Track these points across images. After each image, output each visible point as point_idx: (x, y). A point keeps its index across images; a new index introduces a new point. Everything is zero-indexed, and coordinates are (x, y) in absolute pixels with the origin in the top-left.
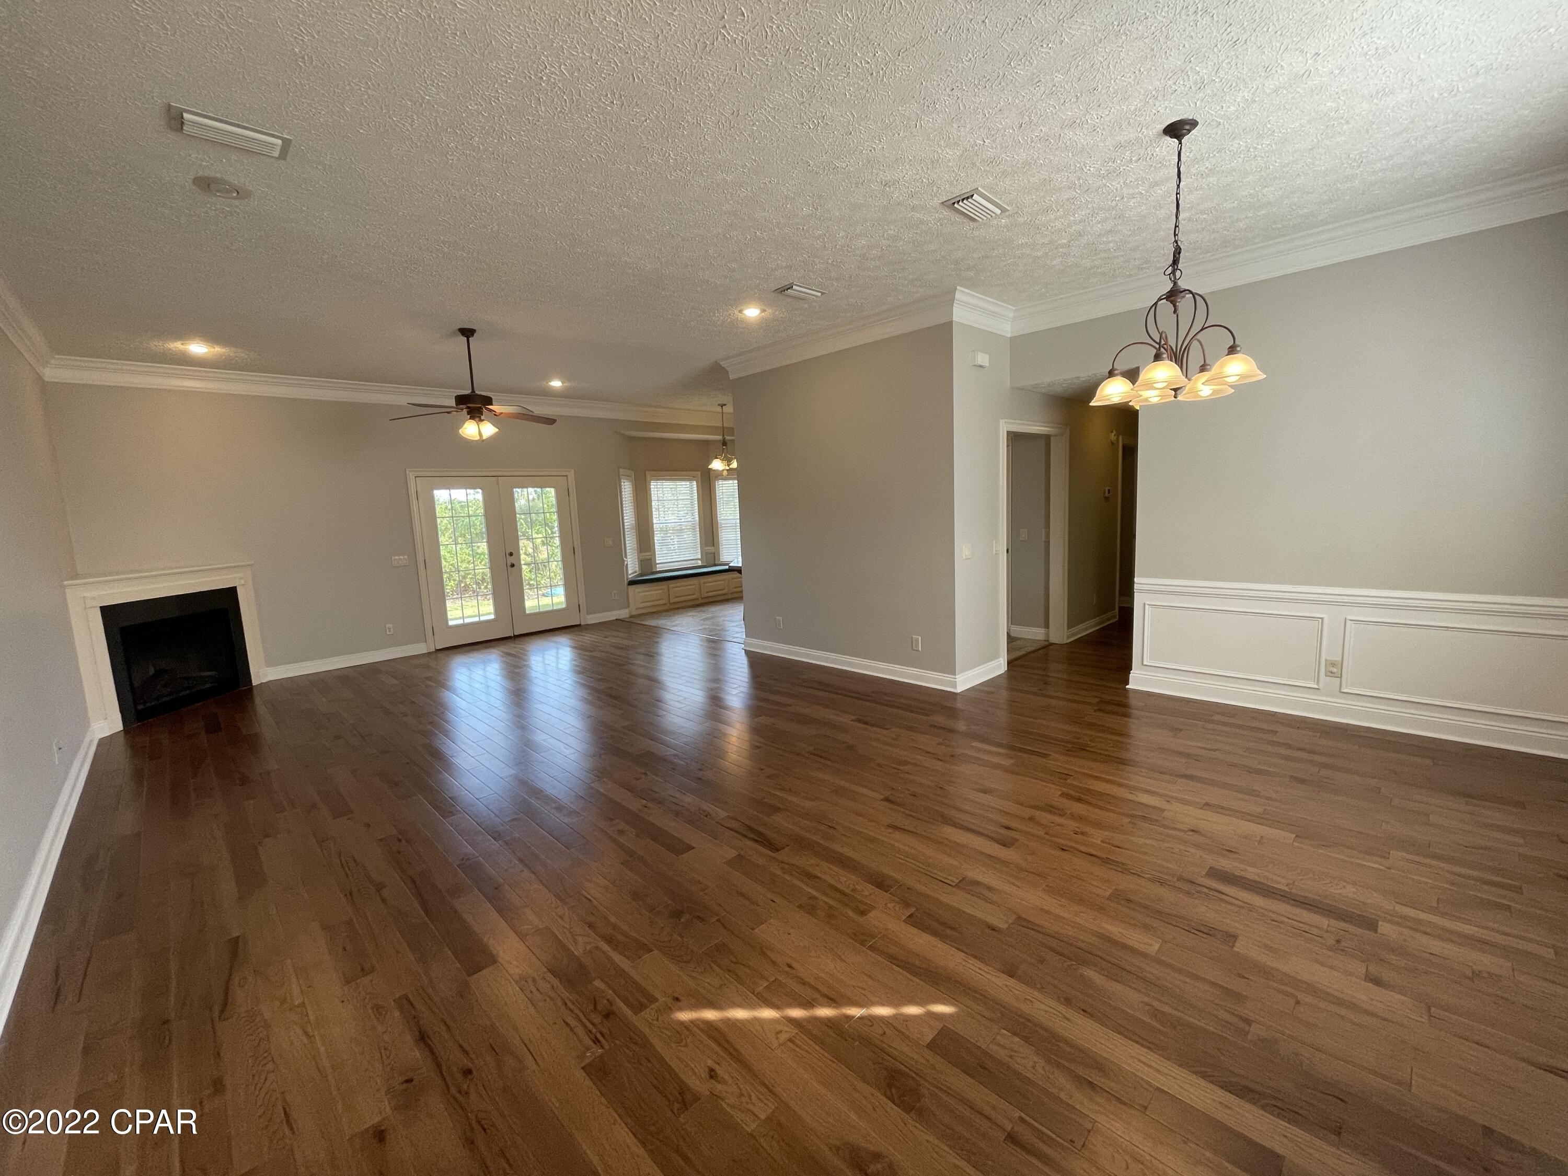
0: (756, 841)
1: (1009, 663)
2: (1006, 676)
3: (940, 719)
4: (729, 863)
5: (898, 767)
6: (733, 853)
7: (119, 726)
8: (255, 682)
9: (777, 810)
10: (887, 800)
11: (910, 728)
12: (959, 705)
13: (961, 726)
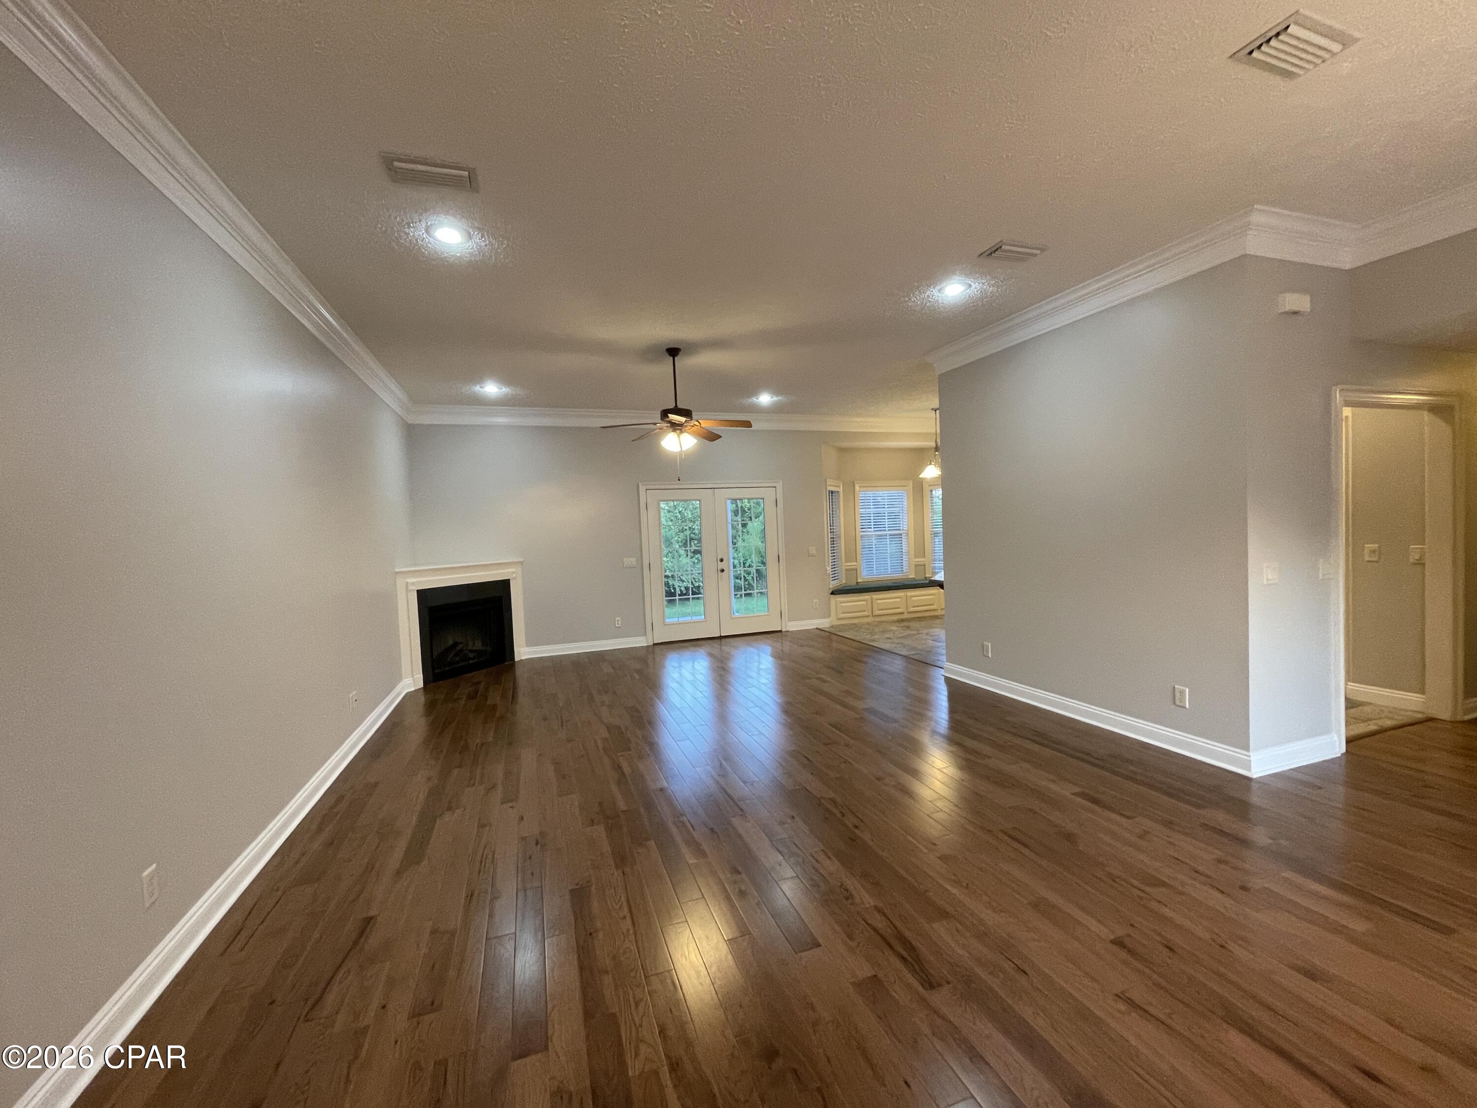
0: (903, 959)
1: (1349, 741)
2: (1343, 763)
3: (1220, 817)
4: (859, 985)
5: (1142, 887)
6: (866, 971)
7: (421, 684)
8: (517, 658)
9: (944, 915)
10: (1118, 943)
11: (1168, 824)
12: (1255, 799)
13: (1260, 836)
